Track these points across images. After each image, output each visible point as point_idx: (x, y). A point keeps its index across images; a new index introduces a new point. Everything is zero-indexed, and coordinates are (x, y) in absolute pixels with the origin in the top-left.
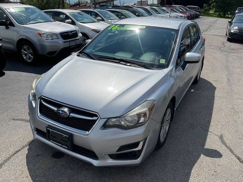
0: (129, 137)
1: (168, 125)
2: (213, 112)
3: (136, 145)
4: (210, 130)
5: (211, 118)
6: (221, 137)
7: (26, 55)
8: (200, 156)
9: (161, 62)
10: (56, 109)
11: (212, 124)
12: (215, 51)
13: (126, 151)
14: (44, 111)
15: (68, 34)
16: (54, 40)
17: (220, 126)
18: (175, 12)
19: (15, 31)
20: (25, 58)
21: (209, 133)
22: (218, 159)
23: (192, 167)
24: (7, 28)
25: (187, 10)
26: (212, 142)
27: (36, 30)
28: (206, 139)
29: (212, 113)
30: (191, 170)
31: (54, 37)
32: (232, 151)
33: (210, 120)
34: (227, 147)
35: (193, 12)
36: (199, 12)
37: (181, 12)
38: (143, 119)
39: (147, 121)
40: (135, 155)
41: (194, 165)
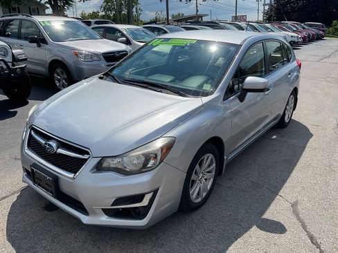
0: (128, 185)
1: (212, 180)
2: (295, 168)
3: (139, 198)
4: (281, 193)
5: (288, 176)
6: (294, 205)
7: (59, 81)
8: (250, 228)
9: (204, 88)
10: (44, 142)
11: (287, 184)
12: (330, 84)
13: (126, 206)
14: (33, 144)
15: (115, 55)
16: (95, 62)
17: (299, 189)
18: (285, 30)
19: (48, 50)
20: (58, 85)
21: (278, 197)
22: (276, 236)
23: (233, 242)
24: (39, 46)
25: (304, 28)
26: (277, 210)
27: (73, 49)
28: (269, 205)
29: (293, 169)
30: (230, 245)
31: (95, 58)
32: (304, 226)
33: (287, 179)
34: (299, 219)
35: (313, 31)
36: (323, 31)
37: (294, 31)
38: (153, 161)
39: (157, 166)
40: (139, 214)
41: (237, 239)
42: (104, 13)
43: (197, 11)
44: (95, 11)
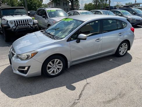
24: (45, 19)
39: (30, 59)
42: (94, 4)
43: (136, 2)
44: (91, 3)
